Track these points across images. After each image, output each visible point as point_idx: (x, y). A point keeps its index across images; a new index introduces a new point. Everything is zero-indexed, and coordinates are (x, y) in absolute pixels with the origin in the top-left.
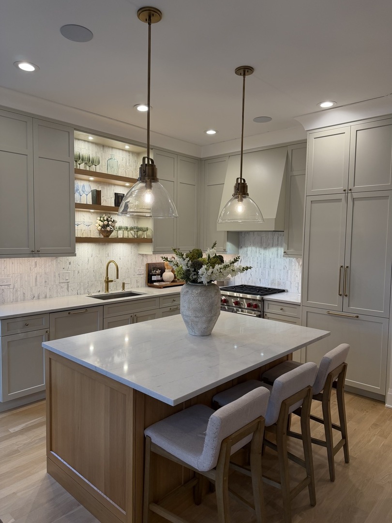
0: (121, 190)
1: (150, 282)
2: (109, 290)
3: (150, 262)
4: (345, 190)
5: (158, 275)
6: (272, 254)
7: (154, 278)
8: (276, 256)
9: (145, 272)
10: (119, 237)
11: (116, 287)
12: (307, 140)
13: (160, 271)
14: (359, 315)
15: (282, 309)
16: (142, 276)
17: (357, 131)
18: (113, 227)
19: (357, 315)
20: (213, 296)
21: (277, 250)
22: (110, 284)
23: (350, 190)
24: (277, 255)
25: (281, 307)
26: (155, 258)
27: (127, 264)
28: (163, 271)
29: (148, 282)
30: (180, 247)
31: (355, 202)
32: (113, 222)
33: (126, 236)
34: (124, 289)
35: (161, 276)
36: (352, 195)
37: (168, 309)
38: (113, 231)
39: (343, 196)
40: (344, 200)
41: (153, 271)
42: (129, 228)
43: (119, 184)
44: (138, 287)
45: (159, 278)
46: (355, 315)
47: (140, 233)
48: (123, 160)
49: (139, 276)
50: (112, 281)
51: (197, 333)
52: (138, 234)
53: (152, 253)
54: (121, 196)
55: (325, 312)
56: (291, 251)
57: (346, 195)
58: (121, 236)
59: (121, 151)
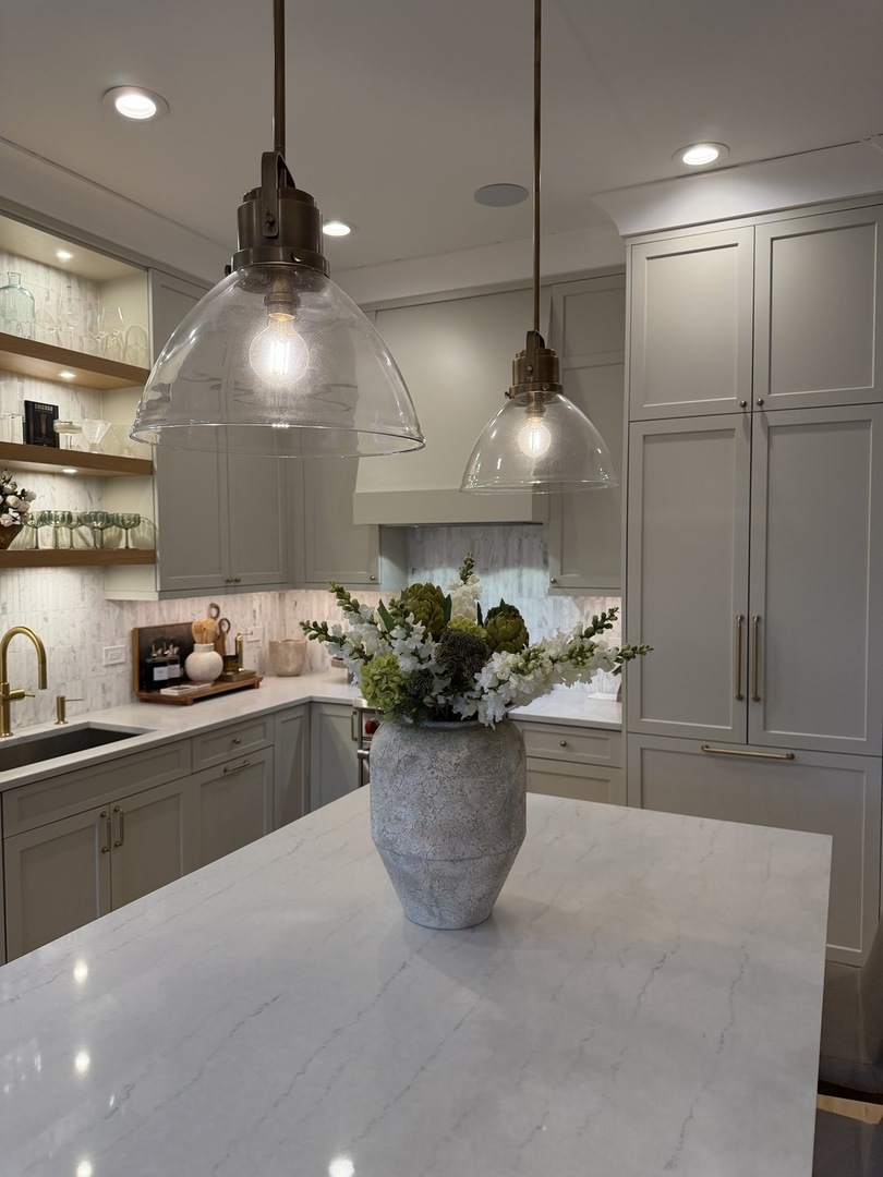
0: (43, 395)
1: (146, 687)
2: (13, 725)
3: (142, 624)
4: (744, 405)
5: (173, 662)
6: (506, 586)
7: (160, 674)
8: (516, 591)
9: (130, 657)
10: (41, 547)
11: (36, 713)
12: (624, 266)
13: (176, 649)
14: (796, 753)
15: (564, 745)
16: (120, 669)
17: (772, 239)
18: (21, 513)
19: (789, 752)
20: (513, 766)
21: (520, 576)
22: (15, 706)
23: (761, 403)
24: (520, 588)
25: (563, 739)
26: (161, 610)
27: (68, 636)
28: (186, 648)
29: (141, 688)
30: (240, 575)
31: (776, 438)
32: (20, 497)
33: (64, 542)
34: (62, 716)
35: (183, 665)
36: (764, 419)
37: (218, 772)
38: (20, 527)
39: (737, 422)
40: (740, 433)
41: (157, 650)
42: (75, 517)
43: (39, 374)
44: (108, 705)
45: (176, 671)
46: (782, 754)
47: (111, 532)
48: (47, 299)
49: (110, 670)
50: (21, 696)
51: (452, 920)
52: (105, 538)
53: (155, 597)
54: (48, 413)
55: (696, 747)
56: (570, 577)
57: (746, 418)
58: (46, 543)
59: (41, 271)
